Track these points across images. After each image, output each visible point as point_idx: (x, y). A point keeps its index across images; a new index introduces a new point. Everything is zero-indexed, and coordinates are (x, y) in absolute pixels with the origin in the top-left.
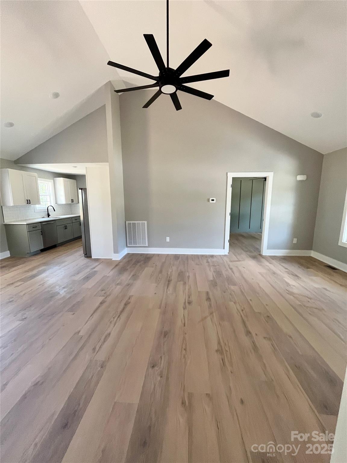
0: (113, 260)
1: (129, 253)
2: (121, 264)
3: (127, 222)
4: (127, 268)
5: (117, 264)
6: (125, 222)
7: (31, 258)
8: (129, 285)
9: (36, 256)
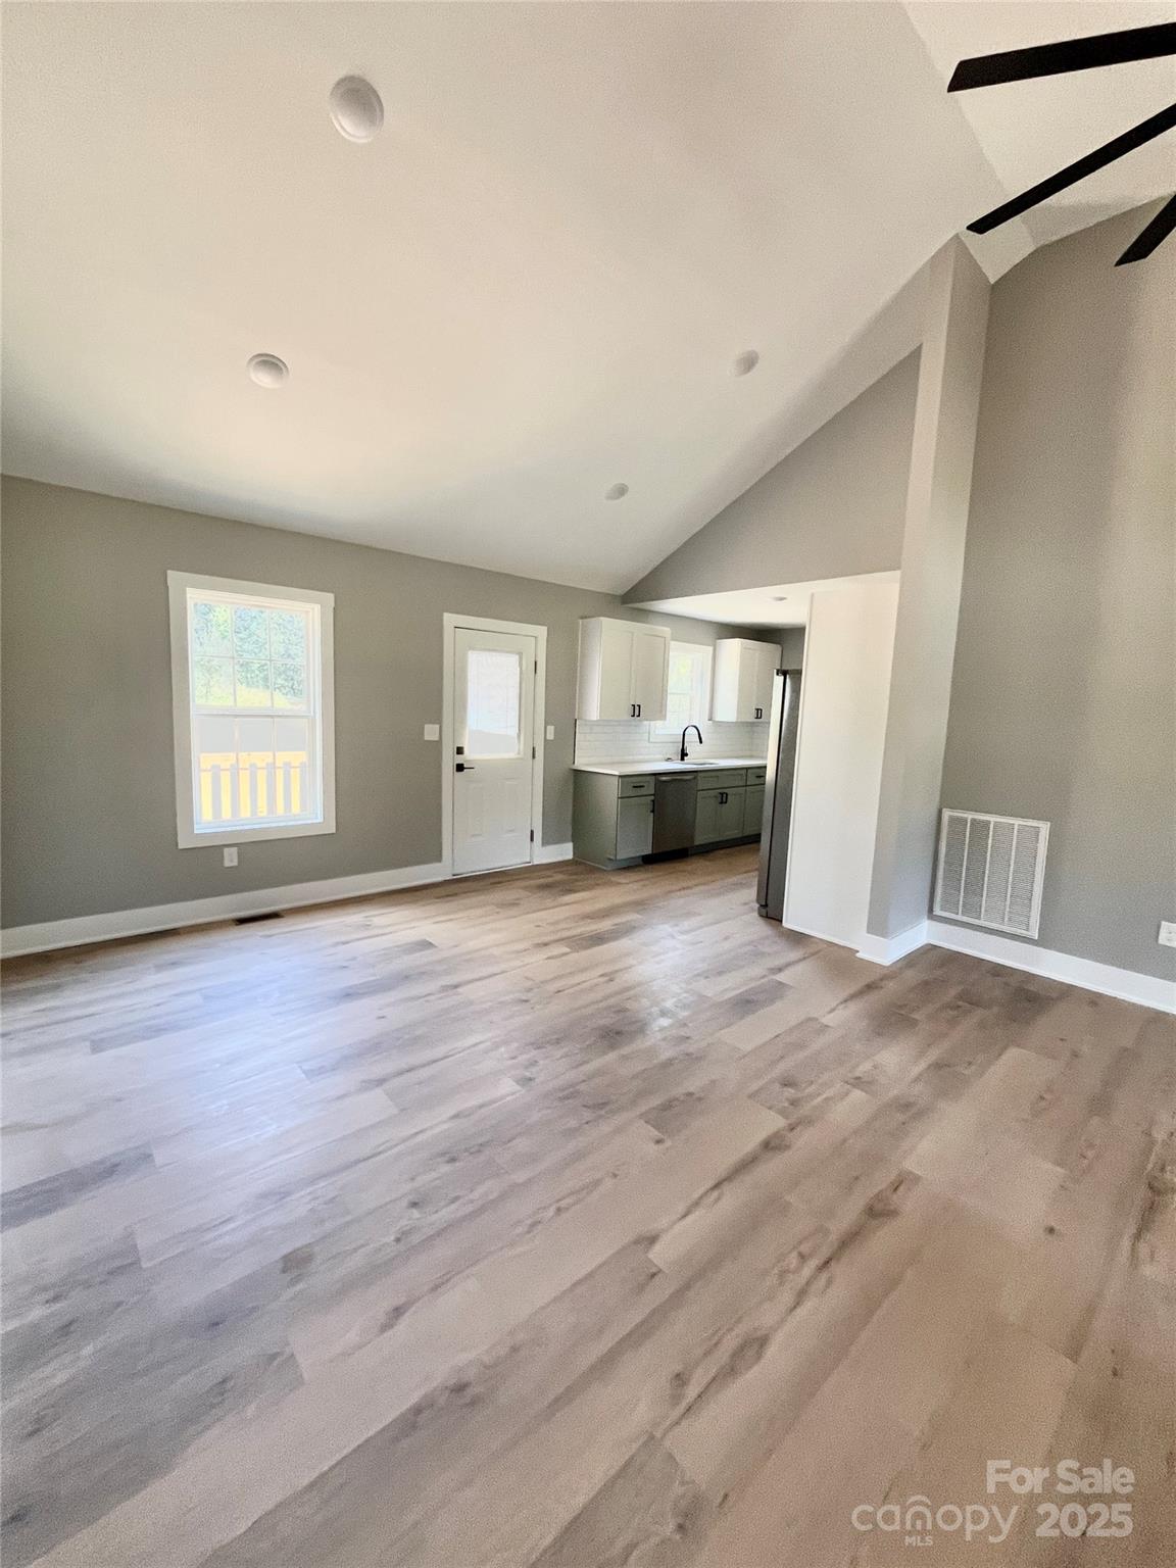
0: (858, 955)
1: (932, 948)
2: (891, 985)
3: (947, 814)
4: (916, 1016)
5: (871, 982)
6: (940, 812)
7: (615, 879)
8: (908, 1113)
9: (628, 874)
